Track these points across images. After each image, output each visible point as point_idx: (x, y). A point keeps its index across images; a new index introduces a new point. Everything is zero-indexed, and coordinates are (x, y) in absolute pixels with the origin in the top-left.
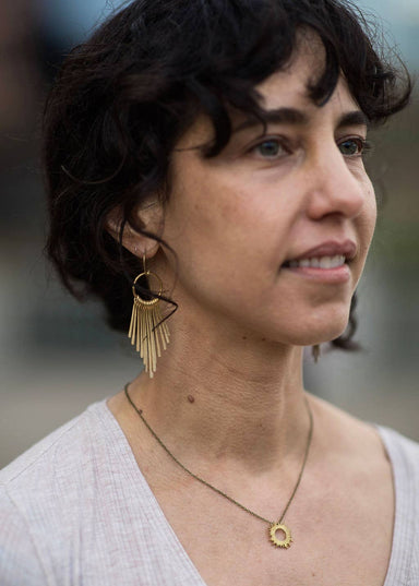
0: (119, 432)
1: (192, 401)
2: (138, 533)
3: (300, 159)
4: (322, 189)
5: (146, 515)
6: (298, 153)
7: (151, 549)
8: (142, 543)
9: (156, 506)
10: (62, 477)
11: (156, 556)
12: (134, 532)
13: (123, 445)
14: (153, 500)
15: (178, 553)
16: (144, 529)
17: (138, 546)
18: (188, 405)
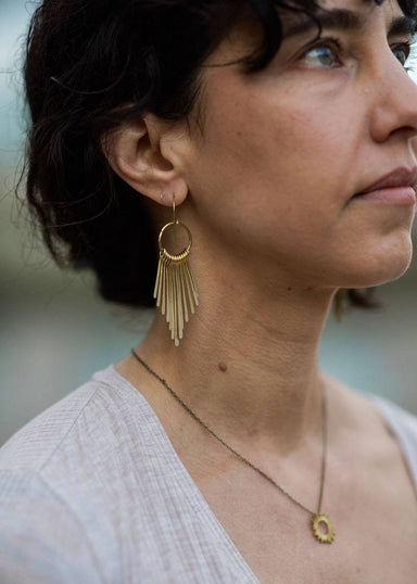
0: (148, 409)
1: (223, 369)
2: (188, 530)
3: (354, 71)
4: (386, 102)
5: (193, 507)
6: (350, 64)
7: (205, 548)
8: (195, 542)
9: (200, 496)
10: (99, 464)
11: (211, 556)
12: (184, 528)
13: (154, 424)
14: (196, 489)
15: (232, 554)
16: (194, 524)
17: (191, 545)
18: (220, 373)
